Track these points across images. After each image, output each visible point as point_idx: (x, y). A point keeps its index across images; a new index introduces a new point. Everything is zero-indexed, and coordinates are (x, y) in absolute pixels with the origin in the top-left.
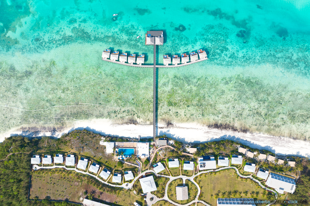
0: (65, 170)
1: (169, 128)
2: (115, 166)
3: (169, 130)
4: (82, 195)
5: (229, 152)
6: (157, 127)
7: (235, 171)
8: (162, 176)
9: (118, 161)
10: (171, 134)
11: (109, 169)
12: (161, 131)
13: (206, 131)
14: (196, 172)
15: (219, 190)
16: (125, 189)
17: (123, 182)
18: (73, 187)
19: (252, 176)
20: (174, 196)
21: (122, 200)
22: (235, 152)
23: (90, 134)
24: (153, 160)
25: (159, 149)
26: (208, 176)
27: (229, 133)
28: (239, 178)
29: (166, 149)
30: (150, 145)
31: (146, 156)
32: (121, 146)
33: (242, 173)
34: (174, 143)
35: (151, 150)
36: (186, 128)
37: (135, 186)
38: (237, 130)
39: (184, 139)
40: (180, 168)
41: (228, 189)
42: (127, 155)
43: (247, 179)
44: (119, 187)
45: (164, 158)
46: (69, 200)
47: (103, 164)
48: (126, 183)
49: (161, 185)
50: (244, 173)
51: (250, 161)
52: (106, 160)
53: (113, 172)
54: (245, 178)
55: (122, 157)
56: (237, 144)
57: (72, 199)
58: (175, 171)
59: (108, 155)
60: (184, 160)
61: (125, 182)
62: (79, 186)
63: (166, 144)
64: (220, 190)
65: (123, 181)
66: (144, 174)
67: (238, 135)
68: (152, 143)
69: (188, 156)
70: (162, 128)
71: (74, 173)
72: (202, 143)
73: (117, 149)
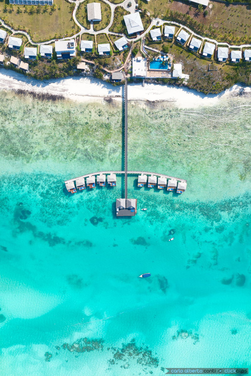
0: (229, 42)
1: (109, 96)
2: (171, 47)
3: (109, 93)
4: (210, 11)
5: (40, 64)
6: (123, 98)
7: (33, 39)
8: (117, 34)
9: (168, 54)
10: (106, 89)
11: (178, 44)
12: (118, 92)
13: (66, 92)
14: (78, 38)
15: (51, 16)
16: (160, 18)
17: (163, 27)
18: (220, 22)
19: (12, 33)
20: (103, 9)
21: (163, 5)
22: (33, 63)
23: (200, 89)
24: (127, 54)
25: (120, 68)
26: (63, 33)
27: (39, 89)
28: (27, 31)
29: (112, 68)
30: (131, 73)
31: (136, 59)
32: (165, 72)
33: (24, 37)
34: (104, 76)
35: (130, 67)
36: (90, 96)
37: (149, 21)
38: (29, 93)
39: (92, 82)
40: (96, 43)
41: (40, 17)
42: (157, 61)
43: (19, 30)
44: (167, 20)
45: (115, 57)
46: (224, 5)
47: (185, 50)
48: (159, 25)
49: (118, 23)
50: (22, 37)
51: (15, 51)
52: (182, 55)
53: (174, 40)
54: (21, 30)
55: (164, 58)
56: (29, 75)
57: (222, 6)
58: (102, 40)
59: (179, 61)
60: (92, 53)
61: (160, 27)
62: (213, 22)
63: (113, 75)
64: (49, 15)
65: (162, 29)
66: (139, 37)
67: (28, 87)
68: (129, 76)
69: (87, 58)
70: (118, 96)
71: (218, 39)
72: (70, 76)
73: (170, 68)
